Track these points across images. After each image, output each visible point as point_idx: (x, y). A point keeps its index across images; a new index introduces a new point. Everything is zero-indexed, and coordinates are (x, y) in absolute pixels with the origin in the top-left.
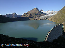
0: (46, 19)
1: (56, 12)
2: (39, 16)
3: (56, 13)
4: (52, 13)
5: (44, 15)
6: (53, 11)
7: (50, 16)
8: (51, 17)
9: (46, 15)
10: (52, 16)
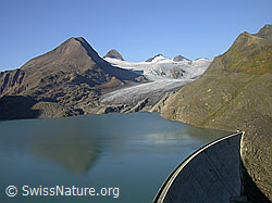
0: (143, 105)
1: (197, 67)
2: (99, 92)
3: (201, 71)
4: (178, 73)
5: (126, 85)
6: (180, 58)
7: (163, 92)
8: (172, 97)
9: (141, 82)
10: (174, 91)
